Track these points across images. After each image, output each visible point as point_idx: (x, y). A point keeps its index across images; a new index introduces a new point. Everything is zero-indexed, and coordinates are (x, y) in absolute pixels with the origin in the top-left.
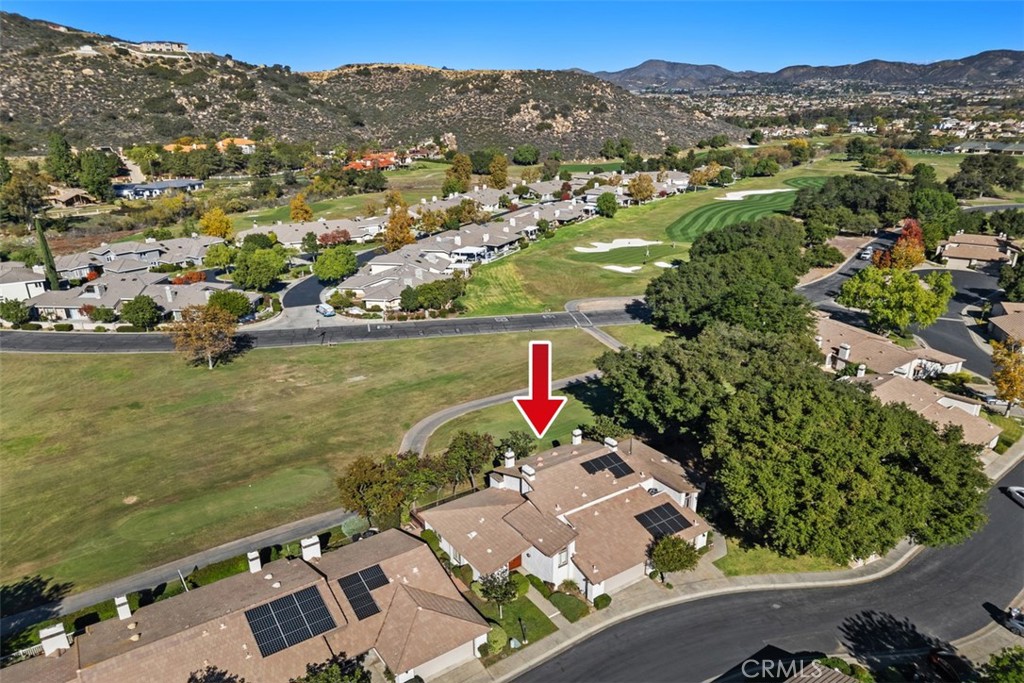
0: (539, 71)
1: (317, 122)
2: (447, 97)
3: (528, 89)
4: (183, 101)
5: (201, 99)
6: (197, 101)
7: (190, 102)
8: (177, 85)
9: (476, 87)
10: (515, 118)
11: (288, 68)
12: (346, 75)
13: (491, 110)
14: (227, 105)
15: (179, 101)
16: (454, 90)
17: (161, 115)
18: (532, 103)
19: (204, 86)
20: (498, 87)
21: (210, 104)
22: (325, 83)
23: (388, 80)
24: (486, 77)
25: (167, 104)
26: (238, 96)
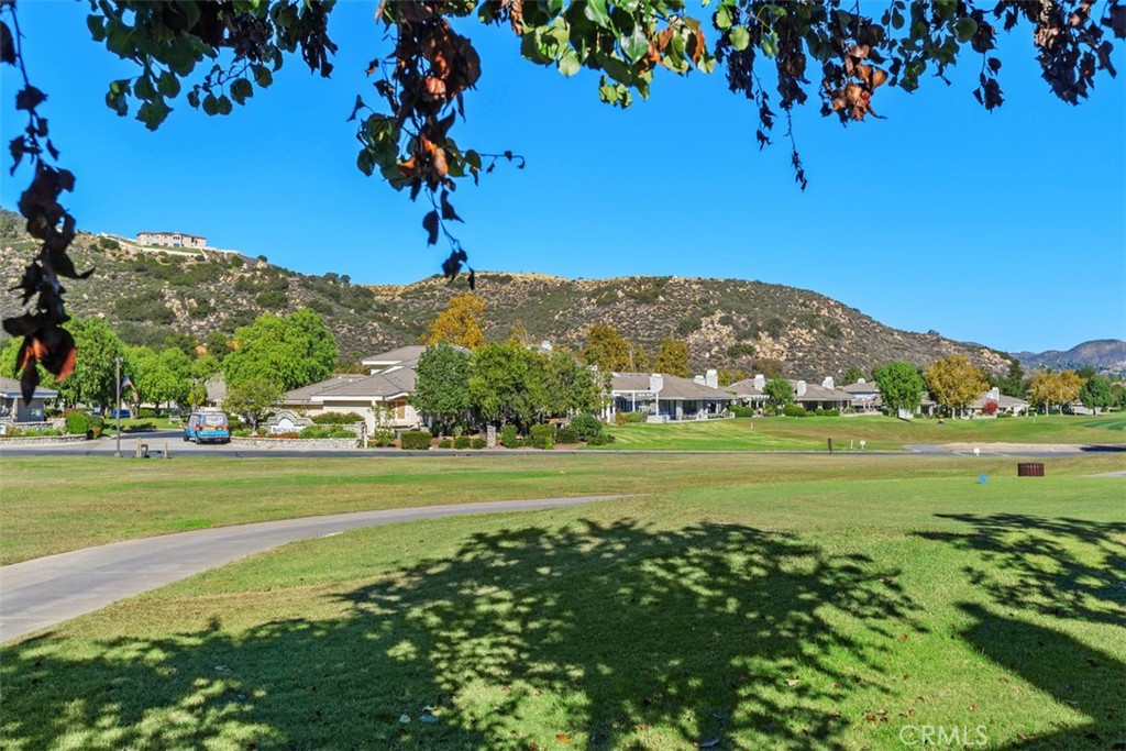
0: (728, 281)
1: (374, 341)
2: (582, 311)
3: (712, 297)
4: (174, 304)
5: (203, 302)
6: (195, 305)
7: (184, 307)
8: (174, 284)
9: (630, 295)
10: (693, 338)
11: (346, 279)
12: (432, 288)
13: (652, 328)
14: (240, 314)
15: (168, 305)
16: (593, 300)
17: (135, 324)
18: (719, 314)
19: (212, 288)
20: (663, 294)
21: (214, 310)
22: (398, 299)
23: (493, 294)
24: (644, 281)
25: (147, 308)
26: (259, 301)
